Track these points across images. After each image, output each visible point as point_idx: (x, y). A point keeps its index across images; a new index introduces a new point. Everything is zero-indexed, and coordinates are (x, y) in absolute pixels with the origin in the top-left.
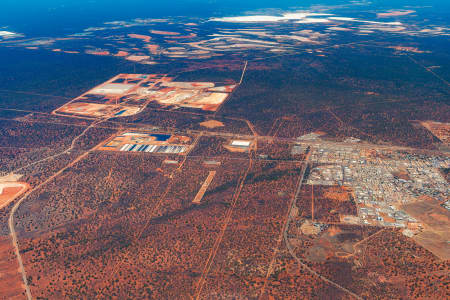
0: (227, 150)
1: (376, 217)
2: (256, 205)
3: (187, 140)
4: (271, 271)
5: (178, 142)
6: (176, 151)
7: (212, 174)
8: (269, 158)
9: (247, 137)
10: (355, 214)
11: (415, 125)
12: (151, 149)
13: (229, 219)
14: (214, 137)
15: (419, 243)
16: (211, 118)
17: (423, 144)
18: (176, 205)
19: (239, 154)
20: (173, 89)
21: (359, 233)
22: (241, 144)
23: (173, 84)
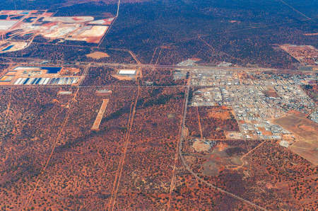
0: (116, 79)
1: (255, 132)
2: (150, 128)
3: (77, 71)
4: (173, 187)
5: (69, 73)
6: (68, 82)
7: (105, 102)
8: (155, 84)
9: (132, 65)
10: (237, 130)
11: (275, 48)
12: (45, 81)
13: (128, 143)
14: (102, 68)
15: (294, 152)
16: (96, 50)
17: (284, 65)
18: (77, 133)
19: (127, 82)
20: (55, 23)
21: (243, 146)
22: (127, 73)
23: (54, 19)
